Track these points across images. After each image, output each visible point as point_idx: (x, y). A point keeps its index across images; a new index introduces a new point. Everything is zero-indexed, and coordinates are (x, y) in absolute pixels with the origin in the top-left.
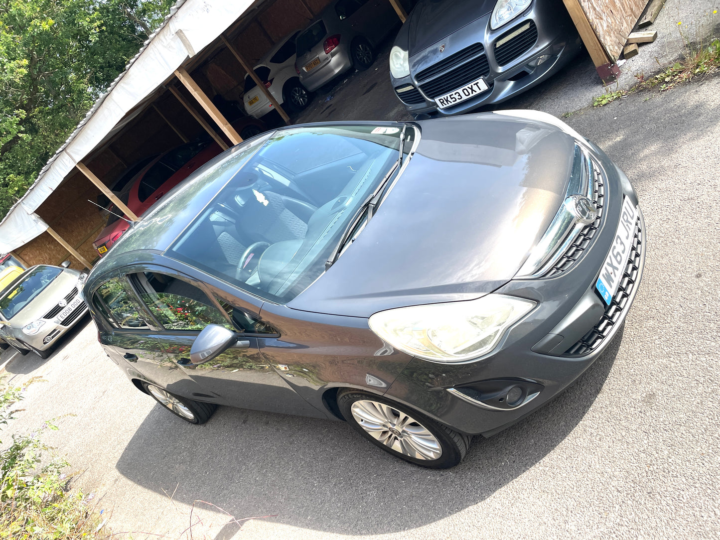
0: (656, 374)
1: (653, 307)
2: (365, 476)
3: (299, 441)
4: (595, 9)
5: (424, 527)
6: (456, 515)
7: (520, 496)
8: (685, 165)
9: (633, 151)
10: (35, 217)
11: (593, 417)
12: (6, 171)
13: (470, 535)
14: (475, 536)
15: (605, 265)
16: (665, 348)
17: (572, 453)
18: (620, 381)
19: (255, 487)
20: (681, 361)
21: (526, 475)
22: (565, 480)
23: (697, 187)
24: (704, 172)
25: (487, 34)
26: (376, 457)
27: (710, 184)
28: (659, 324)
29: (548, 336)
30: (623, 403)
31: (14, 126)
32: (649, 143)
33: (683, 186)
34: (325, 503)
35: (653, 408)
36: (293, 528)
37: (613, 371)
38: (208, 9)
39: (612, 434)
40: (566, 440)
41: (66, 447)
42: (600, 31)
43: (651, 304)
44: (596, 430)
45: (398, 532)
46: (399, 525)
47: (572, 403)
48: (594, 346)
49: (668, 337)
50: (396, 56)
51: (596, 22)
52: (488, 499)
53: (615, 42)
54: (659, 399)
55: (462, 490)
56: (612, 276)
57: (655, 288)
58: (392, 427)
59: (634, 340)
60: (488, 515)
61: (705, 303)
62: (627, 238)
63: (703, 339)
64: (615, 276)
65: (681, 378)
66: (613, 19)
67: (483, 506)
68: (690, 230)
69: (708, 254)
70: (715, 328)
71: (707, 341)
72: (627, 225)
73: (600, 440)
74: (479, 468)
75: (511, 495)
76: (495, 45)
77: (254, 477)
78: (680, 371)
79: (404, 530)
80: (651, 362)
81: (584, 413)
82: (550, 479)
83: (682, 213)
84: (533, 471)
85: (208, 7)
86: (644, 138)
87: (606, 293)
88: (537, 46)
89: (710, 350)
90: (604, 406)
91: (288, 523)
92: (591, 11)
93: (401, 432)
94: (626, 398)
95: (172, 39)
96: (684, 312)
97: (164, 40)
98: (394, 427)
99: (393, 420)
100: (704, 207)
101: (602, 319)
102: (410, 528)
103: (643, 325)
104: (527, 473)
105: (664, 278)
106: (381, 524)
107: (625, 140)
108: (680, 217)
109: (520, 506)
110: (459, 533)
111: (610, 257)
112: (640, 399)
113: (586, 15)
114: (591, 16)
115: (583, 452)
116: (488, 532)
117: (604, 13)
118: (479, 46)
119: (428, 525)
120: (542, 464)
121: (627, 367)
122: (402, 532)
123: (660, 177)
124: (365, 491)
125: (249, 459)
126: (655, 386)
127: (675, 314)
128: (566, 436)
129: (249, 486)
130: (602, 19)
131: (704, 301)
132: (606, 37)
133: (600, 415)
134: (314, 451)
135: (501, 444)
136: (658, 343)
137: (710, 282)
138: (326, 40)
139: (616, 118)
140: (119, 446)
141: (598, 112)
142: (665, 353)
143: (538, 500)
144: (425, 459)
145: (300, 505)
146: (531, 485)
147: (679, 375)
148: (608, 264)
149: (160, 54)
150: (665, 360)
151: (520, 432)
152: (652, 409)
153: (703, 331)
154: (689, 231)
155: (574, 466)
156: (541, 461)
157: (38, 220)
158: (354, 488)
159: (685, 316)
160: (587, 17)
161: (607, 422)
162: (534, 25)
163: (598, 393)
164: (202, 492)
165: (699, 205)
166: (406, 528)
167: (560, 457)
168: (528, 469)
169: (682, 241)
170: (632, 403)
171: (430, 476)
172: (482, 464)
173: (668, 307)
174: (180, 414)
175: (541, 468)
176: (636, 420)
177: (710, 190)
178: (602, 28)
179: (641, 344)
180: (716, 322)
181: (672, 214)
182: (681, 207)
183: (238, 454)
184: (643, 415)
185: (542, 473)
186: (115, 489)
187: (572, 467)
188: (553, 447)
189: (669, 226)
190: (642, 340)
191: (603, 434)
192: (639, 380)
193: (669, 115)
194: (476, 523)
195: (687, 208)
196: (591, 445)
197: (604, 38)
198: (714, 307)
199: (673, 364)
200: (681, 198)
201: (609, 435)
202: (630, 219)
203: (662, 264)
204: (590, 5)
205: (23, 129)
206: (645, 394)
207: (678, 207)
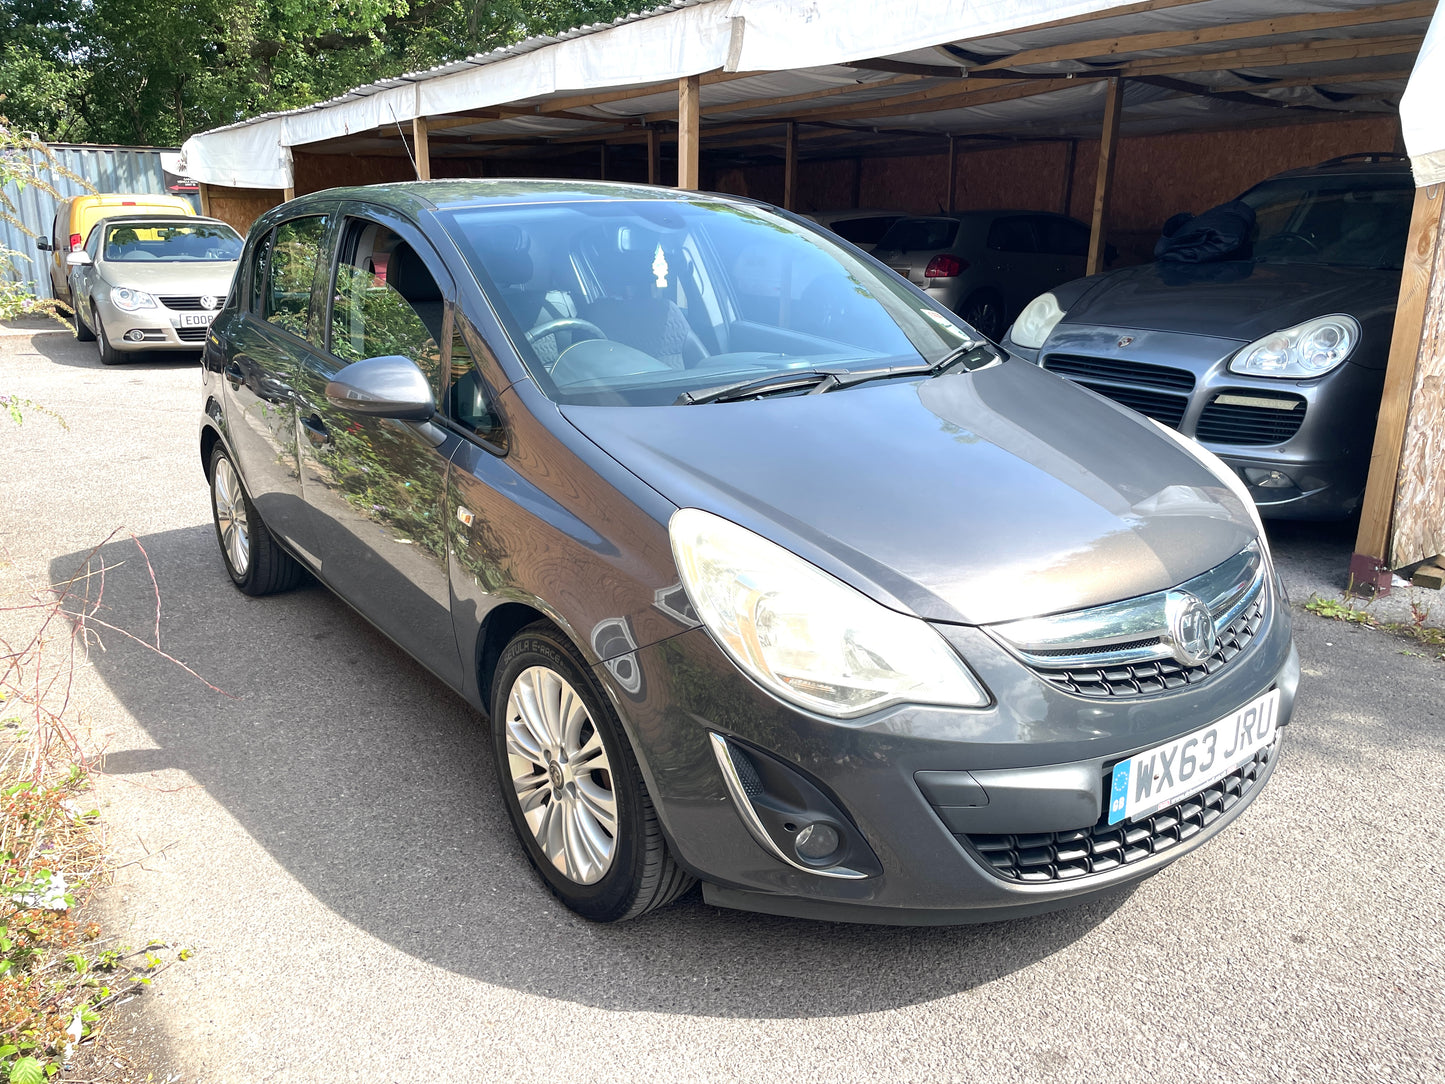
0: (1096, 1030)
1: (1176, 932)
2: (438, 838)
3: (378, 720)
4: (1423, 457)
5: (464, 980)
6: (538, 998)
7: (680, 1048)
8: (1401, 776)
9: (1324, 702)
10: (285, 155)
11: (923, 1019)
12: (305, 75)
13: (534, 1045)
14: (541, 1053)
15: (1157, 751)
16: (1146, 1004)
17: (835, 1046)
18: (1020, 997)
19: (238, 731)
20: (1159, 1043)
21: (720, 1023)
22: (783, 1077)
23: (1400, 817)
24: (1428, 805)
25: (1216, 369)
26: (483, 825)
27: (1426, 826)
28: (1164, 962)
29: (965, 775)
30: (996, 1034)
31: (374, 16)
32: (1362, 709)
33: (1375, 801)
34: (331, 831)
35: (1046, 1077)
36: (241, 829)
37: (1020, 975)
38: (811, 17)
39: (933, 1066)
40: (842, 1020)
41: (6, 485)
42: (1406, 497)
43: (1174, 924)
44: (909, 1042)
45: (410, 954)
46: (423, 946)
47: (903, 973)
48: (1026, 876)
49: (1166, 992)
50: (1041, 310)
51: (1410, 477)
52: (617, 1014)
53: (1416, 538)
54: (1068, 1070)
55: (586, 969)
56: (1155, 784)
57: (1203, 907)
58: (558, 761)
59: (1100, 955)
60: (594, 1037)
61: (1277, 986)
62: (1228, 755)
63: (1230, 1035)
64: (1159, 790)
65: (1137, 1066)
66: (1438, 502)
67: (599, 1017)
68: (1337, 867)
69: (1342, 919)
70: (1265, 1033)
71: (1233, 1043)
72: (1243, 735)
73: (904, 1061)
74: (647, 958)
75: (664, 1035)
76: (1216, 397)
77: (251, 718)
78: (1144, 1056)
79: (425, 959)
80: (1101, 1007)
81: (911, 1001)
82: (758, 1057)
83: (1341, 836)
84: (739, 1026)
85: (814, 14)
86: (1358, 699)
87: (1122, 799)
88: (1282, 450)
89: (1228, 1061)
90: (957, 1017)
91: (240, 818)
92: (1416, 453)
93: (566, 783)
94: (1007, 1030)
95: (719, 26)
96: (1227, 973)
97: (706, 18)
98: (563, 766)
99: (571, 749)
100: (1388, 852)
101: (1079, 840)
102: (438, 962)
103: (1134, 945)
104: (726, 1022)
105: (1232, 904)
106: (394, 924)
107: (1321, 680)
108: (1333, 839)
109: (664, 1063)
110: (516, 1030)
111: (1176, 749)
112: (1033, 1048)
113: (1403, 450)
114: (1410, 460)
115: (856, 1059)
116: (568, 1063)
117: (1433, 478)
118: (1188, 380)
119: (474, 981)
120: (764, 1026)
121: (1050, 986)
122: (417, 961)
123: (1343, 764)
124: (414, 859)
125: (271, 688)
126: (1079, 1048)
127: (1207, 968)
128: (846, 1014)
129: (232, 724)
130: (1422, 483)
131: (1278, 981)
132: (1408, 516)
133: (938, 1024)
134: (390, 749)
135: (718, 948)
136: (1141, 988)
137: (1311, 962)
138: (941, 256)
139: (1330, 644)
140: (88, 537)
141: (1306, 620)
142: (1140, 1012)
143: (705, 1076)
144: (565, 872)
145: (286, 804)
146: (716, 1043)
147: (1139, 1059)
148: (1163, 755)
149: (683, 35)
150: (1130, 1021)
151: (770, 954)
152: (1042, 1077)
153: (1239, 1023)
154: (1333, 867)
155: (820, 1069)
156: (766, 1020)
157: (285, 163)
158: (401, 843)
159: (1224, 981)
160: (1401, 456)
161: (941, 1043)
162: (1304, 412)
163: (965, 989)
164: (147, 682)
165: (1381, 843)
166: (431, 960)
167: (806, 1038)
168: (732, 1017)
169: (1308, 872)
170: (1013, 1045)
171: (551, 911)
172: (658, 956)
173: (1204, 948)
174: (229, 552)
175: (756, 1031)
176: (997, 1076)
177: (1419, 835)
178: (1413, 495)
179: (1106, 969)
180: (1275, 1025)
181: (1321, 826)
182: (1347, 825)
183: (261, 670)
184: (1016, 1076)
185: (751, 1039)
186: (17, 586)
187: (815, 1068)
188: (808, 1014)
189: (1302, 838)
190: (1112, 964)
191: (918, 1056)
192: (1057, 1019)
193: (1427, 694)
194: (562, 1034)
195: (1357, 834)
196: (880, 1058)
197: (1404, 514)
198: (1288, 1002)
199: (1139, 1037)
200: (1357, 815)
201: (926, 1064)
202: (1254, 731)
203: (1244, 881)
204: (1421, 442)
205: (383, 30)
206: (1048, 1046)
207: (1341, 823)
